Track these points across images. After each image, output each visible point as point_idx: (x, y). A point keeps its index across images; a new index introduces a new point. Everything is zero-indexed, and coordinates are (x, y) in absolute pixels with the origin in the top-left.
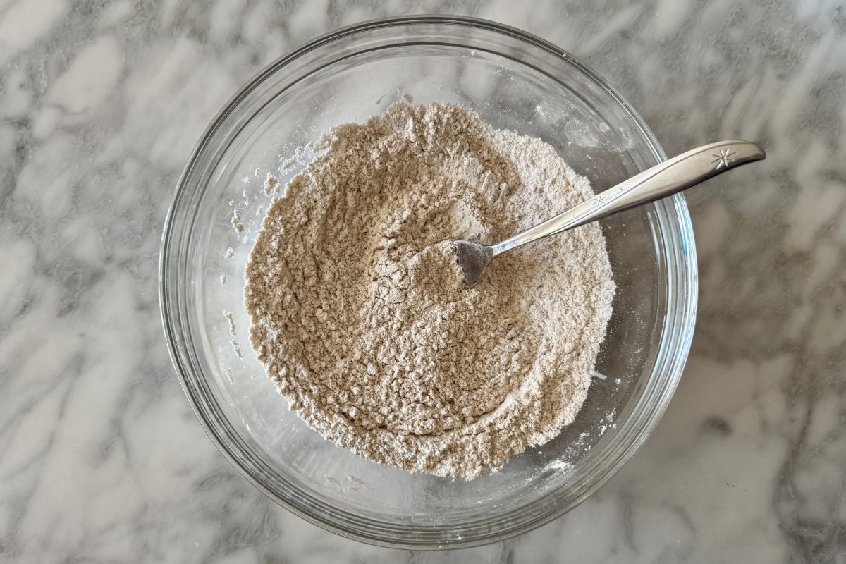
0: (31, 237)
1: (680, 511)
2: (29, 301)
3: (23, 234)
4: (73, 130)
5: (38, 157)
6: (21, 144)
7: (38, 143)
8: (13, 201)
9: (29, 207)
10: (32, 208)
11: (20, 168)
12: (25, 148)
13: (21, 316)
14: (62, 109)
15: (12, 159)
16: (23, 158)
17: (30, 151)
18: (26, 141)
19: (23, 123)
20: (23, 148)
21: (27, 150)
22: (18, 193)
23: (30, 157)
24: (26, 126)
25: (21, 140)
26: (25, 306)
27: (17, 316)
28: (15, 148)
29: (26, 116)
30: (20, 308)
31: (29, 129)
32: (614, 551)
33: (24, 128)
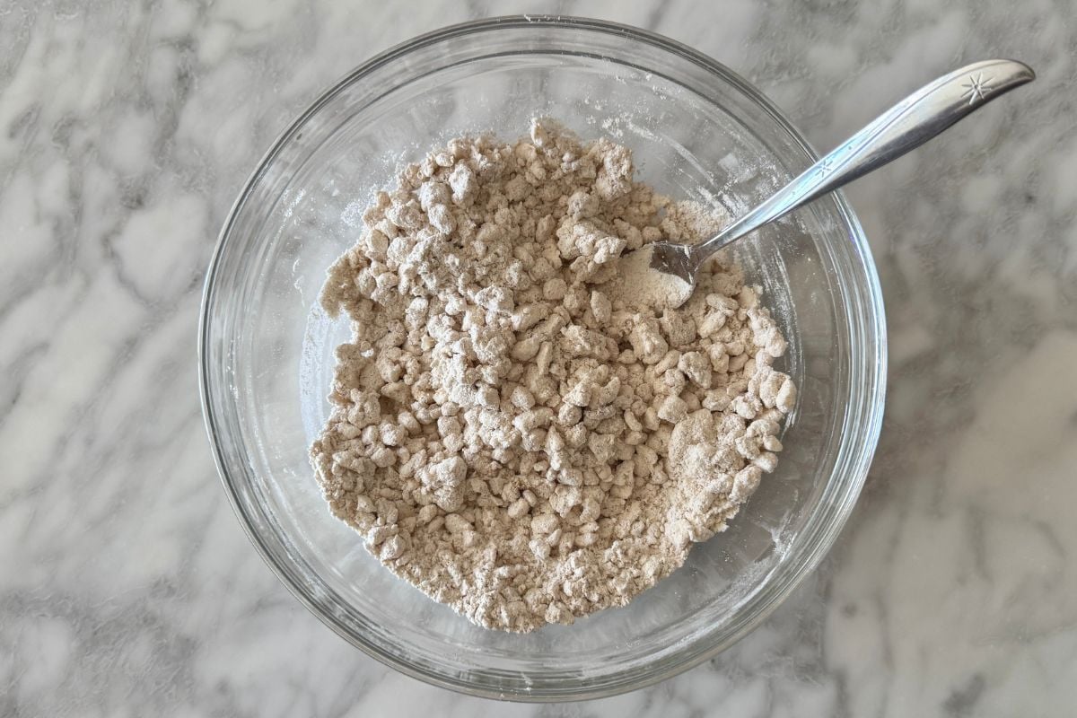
0: (200, 191)
1: (1045, 528)
2: (200, 273)
3: (190, 187)
4: (249, 53)
5: (206, 87)
6: (183, 72)
7: (205, 70)
8: (174, 144)
9: (197, 153)
10: (200, 154)
11: (183, 102)
12: (190, 76)
13: (191, 293)
14: (237, 26)
15: (173, 90)
16: (186, 89)
17: (196, 80)
18: (191, 68)
19: (186, 43)
20: (186, 75)
21: (192, 78)
22: (181, 133)
23: (196, 87)
24: (189, 47)
25: (184, 67)
26: (195, 280)
27: (186, 292)
28: (176, 77)
29: (189, 35)
30: (191, 282)
31: (193, 51)
32: (962, 580)
33: (187, 50)
